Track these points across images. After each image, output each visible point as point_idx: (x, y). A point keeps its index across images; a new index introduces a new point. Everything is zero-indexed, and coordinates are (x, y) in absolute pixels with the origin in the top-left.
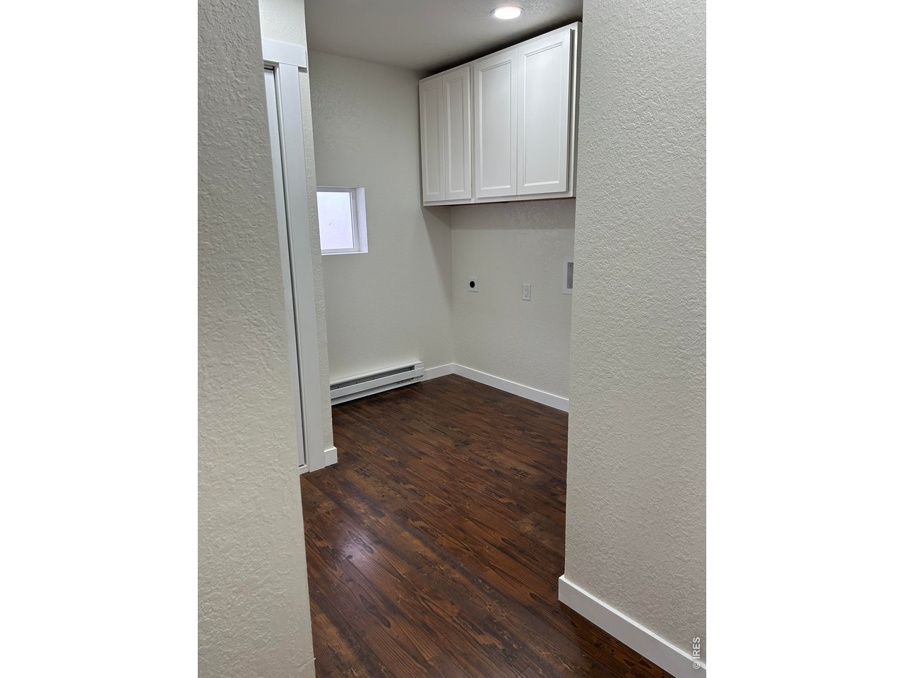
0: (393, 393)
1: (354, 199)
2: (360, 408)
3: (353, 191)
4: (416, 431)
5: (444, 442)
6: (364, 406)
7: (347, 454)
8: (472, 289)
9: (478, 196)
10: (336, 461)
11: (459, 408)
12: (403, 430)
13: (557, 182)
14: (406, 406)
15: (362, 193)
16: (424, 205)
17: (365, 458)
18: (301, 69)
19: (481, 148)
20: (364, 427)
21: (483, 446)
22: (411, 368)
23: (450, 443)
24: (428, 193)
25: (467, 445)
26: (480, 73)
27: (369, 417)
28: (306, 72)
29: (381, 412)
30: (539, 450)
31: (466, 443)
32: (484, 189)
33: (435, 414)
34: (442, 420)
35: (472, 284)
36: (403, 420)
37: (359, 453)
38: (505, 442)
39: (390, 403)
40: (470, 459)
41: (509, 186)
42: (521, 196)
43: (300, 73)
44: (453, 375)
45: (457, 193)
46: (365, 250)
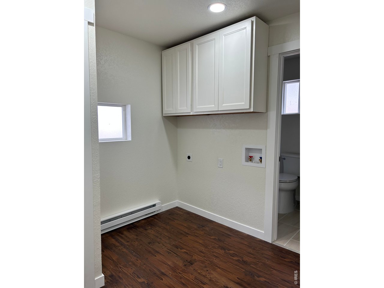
0: (143, 222)
1: (124, 111)
2: (122, 234)
3: (124, 107)
4: (158, 252)
5: (177, 263)
6: (125, 233)
7: (112, 276)
8: (189, 160)
9: (195, 111)
10: (103, 285)
11: (184, 233)
12: (150, 252)
13: (243, 103)
14: (151, 232)
15: (129, 108)
16: (164, 115)
17: (124, 280)
18: (90, 23)
19: (197, 85)
20: (125, 250)
21: (202, 265)
22: (154, 205)
23: (180, 264)
24: (166, 109)
25: (192, 264)
26: (197, 46)
27: (128, 242)
28: (94, 26)
29: (135, 237)
30: (238, 267)
31: (191, 263)
32: (198, 107)
33: (169, 238)
34: (174, 243)
35: (189, 158)
36: (149, 243)
37: (120, 275)
38: (216, 261)
39: (141, 230)
40: (196, 278)
41: (214, 106)
42: (220, 111)
43: (89, 26)
44: (177, 208)
45: (183, 109)
46: (130, 139)
